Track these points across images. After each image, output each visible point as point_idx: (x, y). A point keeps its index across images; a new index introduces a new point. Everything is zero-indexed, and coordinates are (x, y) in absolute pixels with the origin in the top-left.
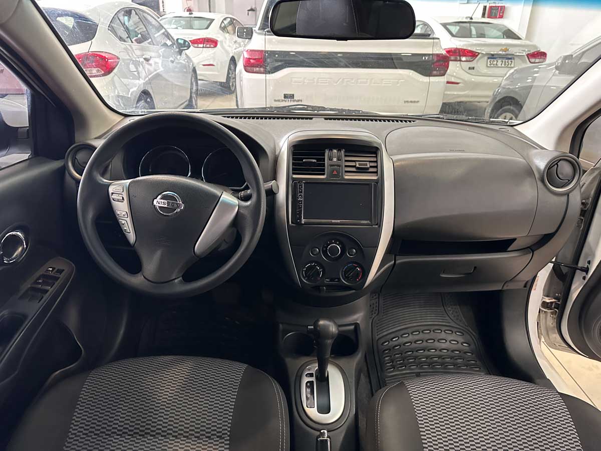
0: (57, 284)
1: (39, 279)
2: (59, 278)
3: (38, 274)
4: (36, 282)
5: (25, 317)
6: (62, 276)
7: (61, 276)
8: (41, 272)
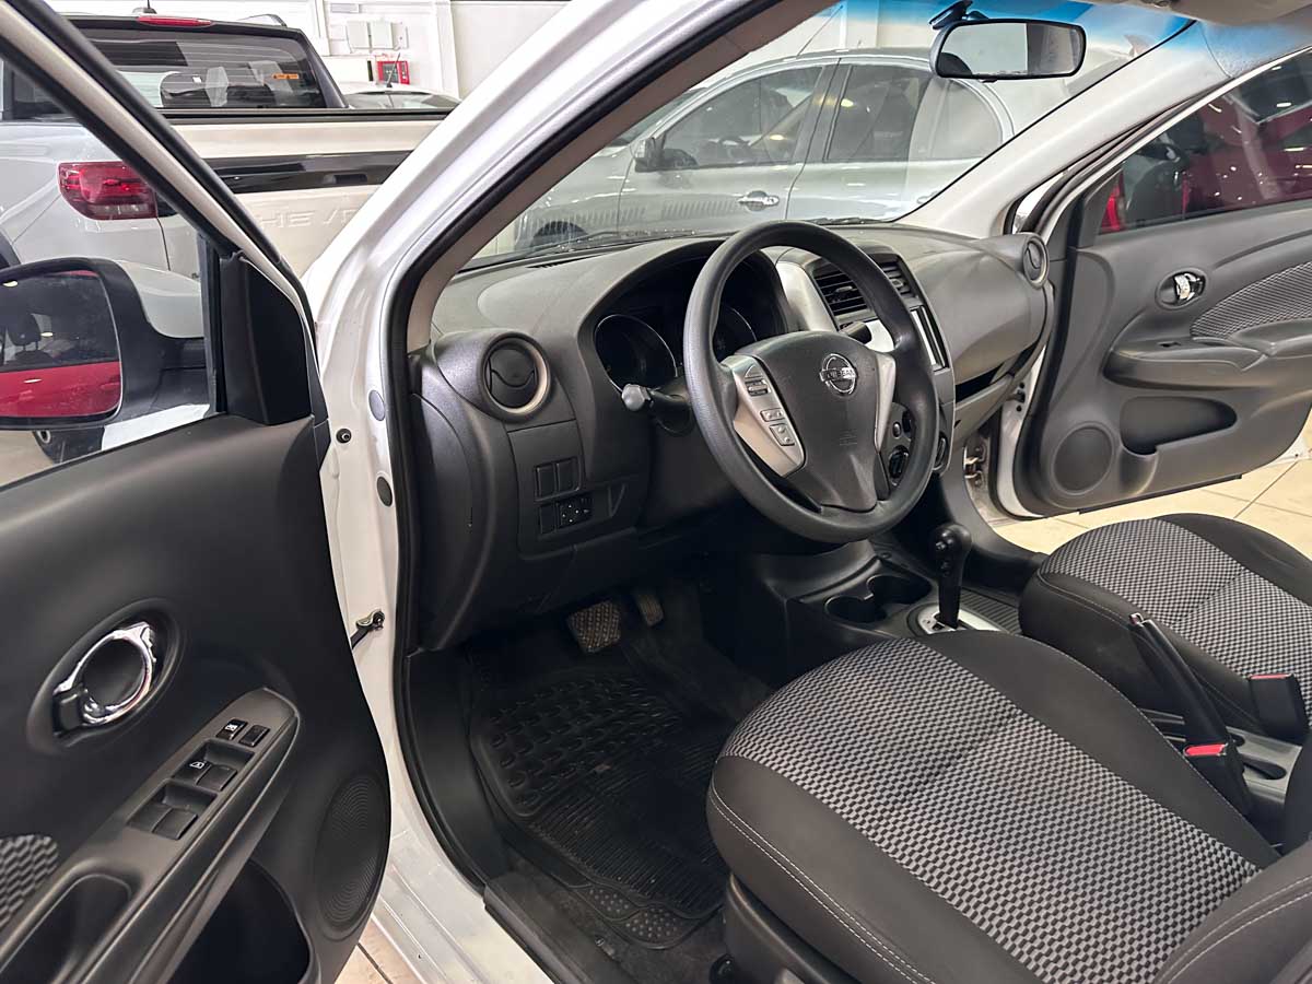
0: (245, 774)
1: (198, 757)
2: (252, 755)
3: (195, 744)
4: (187, 771)
5: (134, 882)
6: (261, 751)
7: (257, 750)
8: (208, 734)
